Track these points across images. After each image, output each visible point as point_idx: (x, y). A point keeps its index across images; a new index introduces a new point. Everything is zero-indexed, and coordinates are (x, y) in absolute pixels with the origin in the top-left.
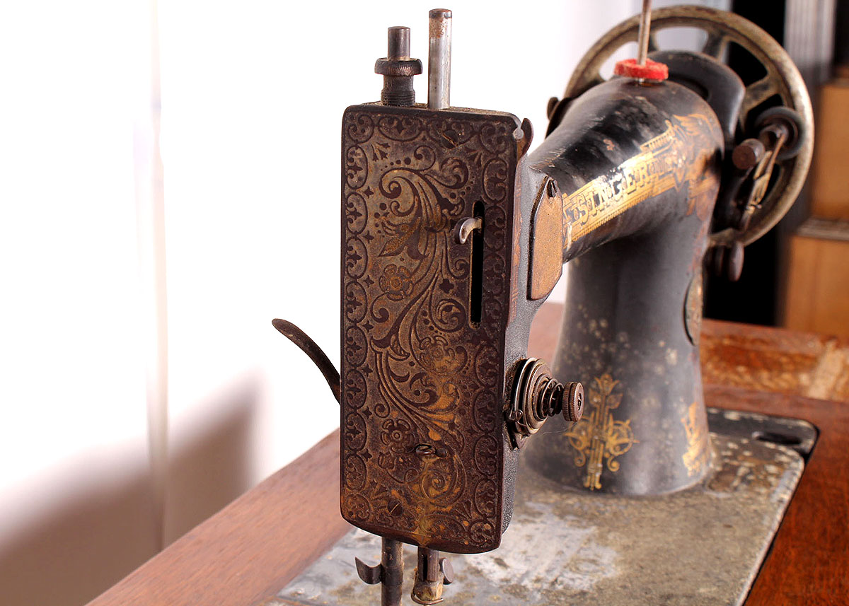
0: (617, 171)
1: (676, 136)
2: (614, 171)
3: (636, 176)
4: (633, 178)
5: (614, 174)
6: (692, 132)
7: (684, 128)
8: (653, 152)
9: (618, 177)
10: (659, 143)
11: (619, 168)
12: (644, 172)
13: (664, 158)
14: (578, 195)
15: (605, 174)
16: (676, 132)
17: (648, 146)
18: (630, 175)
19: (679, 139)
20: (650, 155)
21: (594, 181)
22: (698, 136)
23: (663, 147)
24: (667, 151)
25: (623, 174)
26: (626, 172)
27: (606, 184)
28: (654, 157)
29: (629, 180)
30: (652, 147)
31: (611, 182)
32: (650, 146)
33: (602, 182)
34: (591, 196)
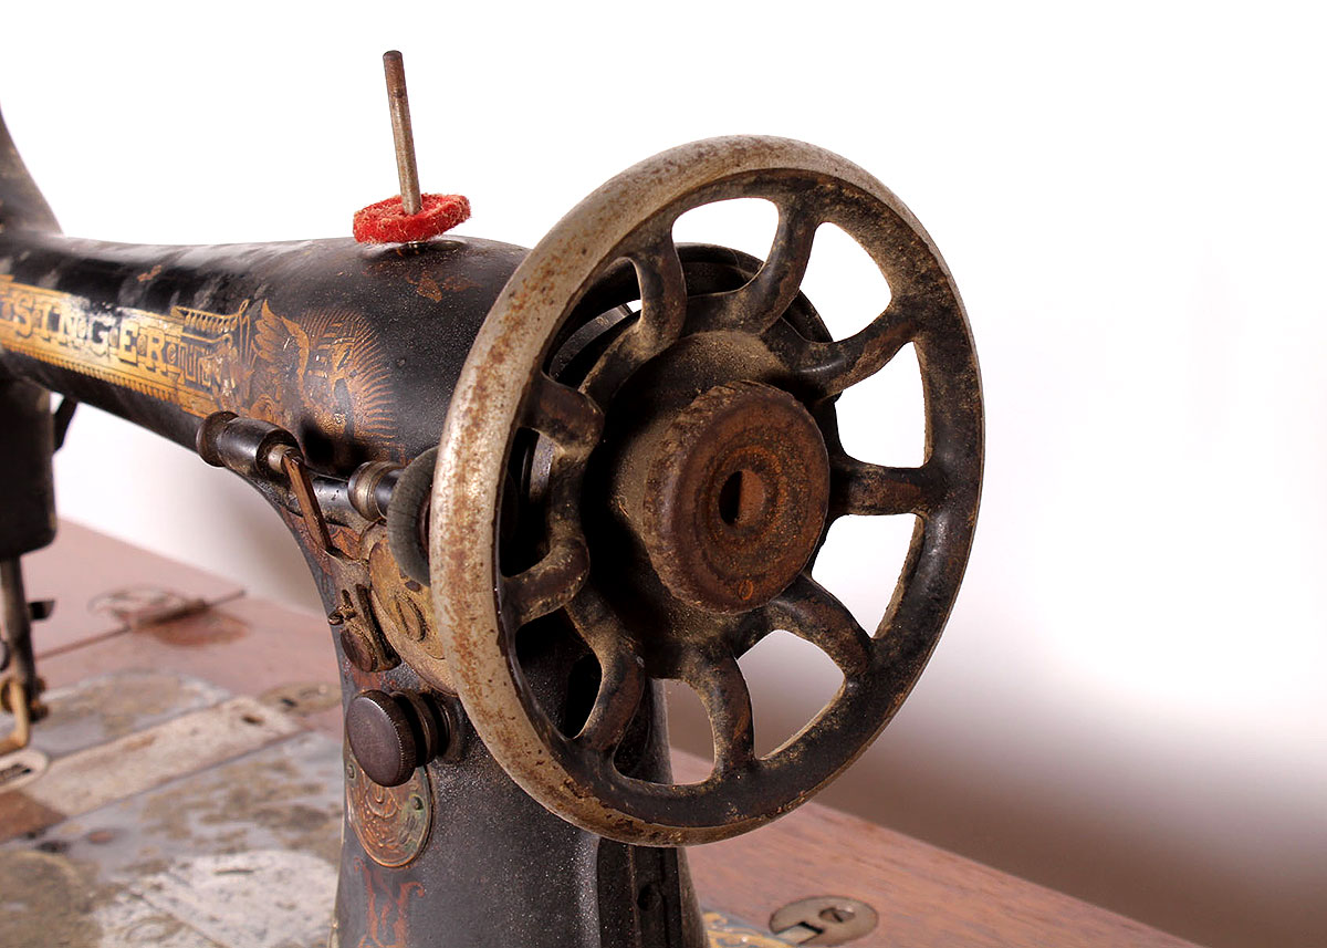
0: (112, 310)
1: (235, 334)
2: (108, 307)
3: (139, 342)
4: (134, 341)
5: (105, 311)
6: (259, 348)
7: (254, 331)
8: (185, 330)
9: (108, 320)
10: (204, 326)
11: (119, 309)
12: (158, 348)
13: (200, 355)
14: (27, 292)
15: (92, 301)
16: (238, 327)
17: (186, 314)
18: (129, 333)
19: (236, 343)
20: (178, 331)
21: (67, 296)
22: (268, 364)
23: (205, 334)
24: (209, 346)
25: (119, 322)
26: (126, 324)
27: (83, 313)
28: (183, 339)
29: (125, 340)
30: (190, 321)
31: (95, 318)
32: (189, 316)
33: (78, 305)
34: (48, 308)
